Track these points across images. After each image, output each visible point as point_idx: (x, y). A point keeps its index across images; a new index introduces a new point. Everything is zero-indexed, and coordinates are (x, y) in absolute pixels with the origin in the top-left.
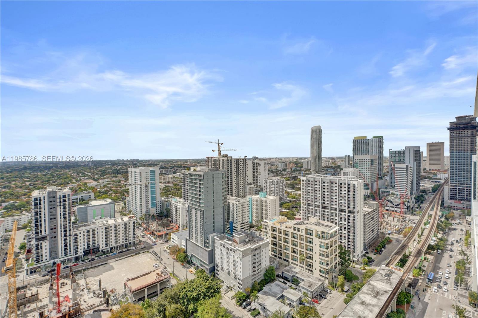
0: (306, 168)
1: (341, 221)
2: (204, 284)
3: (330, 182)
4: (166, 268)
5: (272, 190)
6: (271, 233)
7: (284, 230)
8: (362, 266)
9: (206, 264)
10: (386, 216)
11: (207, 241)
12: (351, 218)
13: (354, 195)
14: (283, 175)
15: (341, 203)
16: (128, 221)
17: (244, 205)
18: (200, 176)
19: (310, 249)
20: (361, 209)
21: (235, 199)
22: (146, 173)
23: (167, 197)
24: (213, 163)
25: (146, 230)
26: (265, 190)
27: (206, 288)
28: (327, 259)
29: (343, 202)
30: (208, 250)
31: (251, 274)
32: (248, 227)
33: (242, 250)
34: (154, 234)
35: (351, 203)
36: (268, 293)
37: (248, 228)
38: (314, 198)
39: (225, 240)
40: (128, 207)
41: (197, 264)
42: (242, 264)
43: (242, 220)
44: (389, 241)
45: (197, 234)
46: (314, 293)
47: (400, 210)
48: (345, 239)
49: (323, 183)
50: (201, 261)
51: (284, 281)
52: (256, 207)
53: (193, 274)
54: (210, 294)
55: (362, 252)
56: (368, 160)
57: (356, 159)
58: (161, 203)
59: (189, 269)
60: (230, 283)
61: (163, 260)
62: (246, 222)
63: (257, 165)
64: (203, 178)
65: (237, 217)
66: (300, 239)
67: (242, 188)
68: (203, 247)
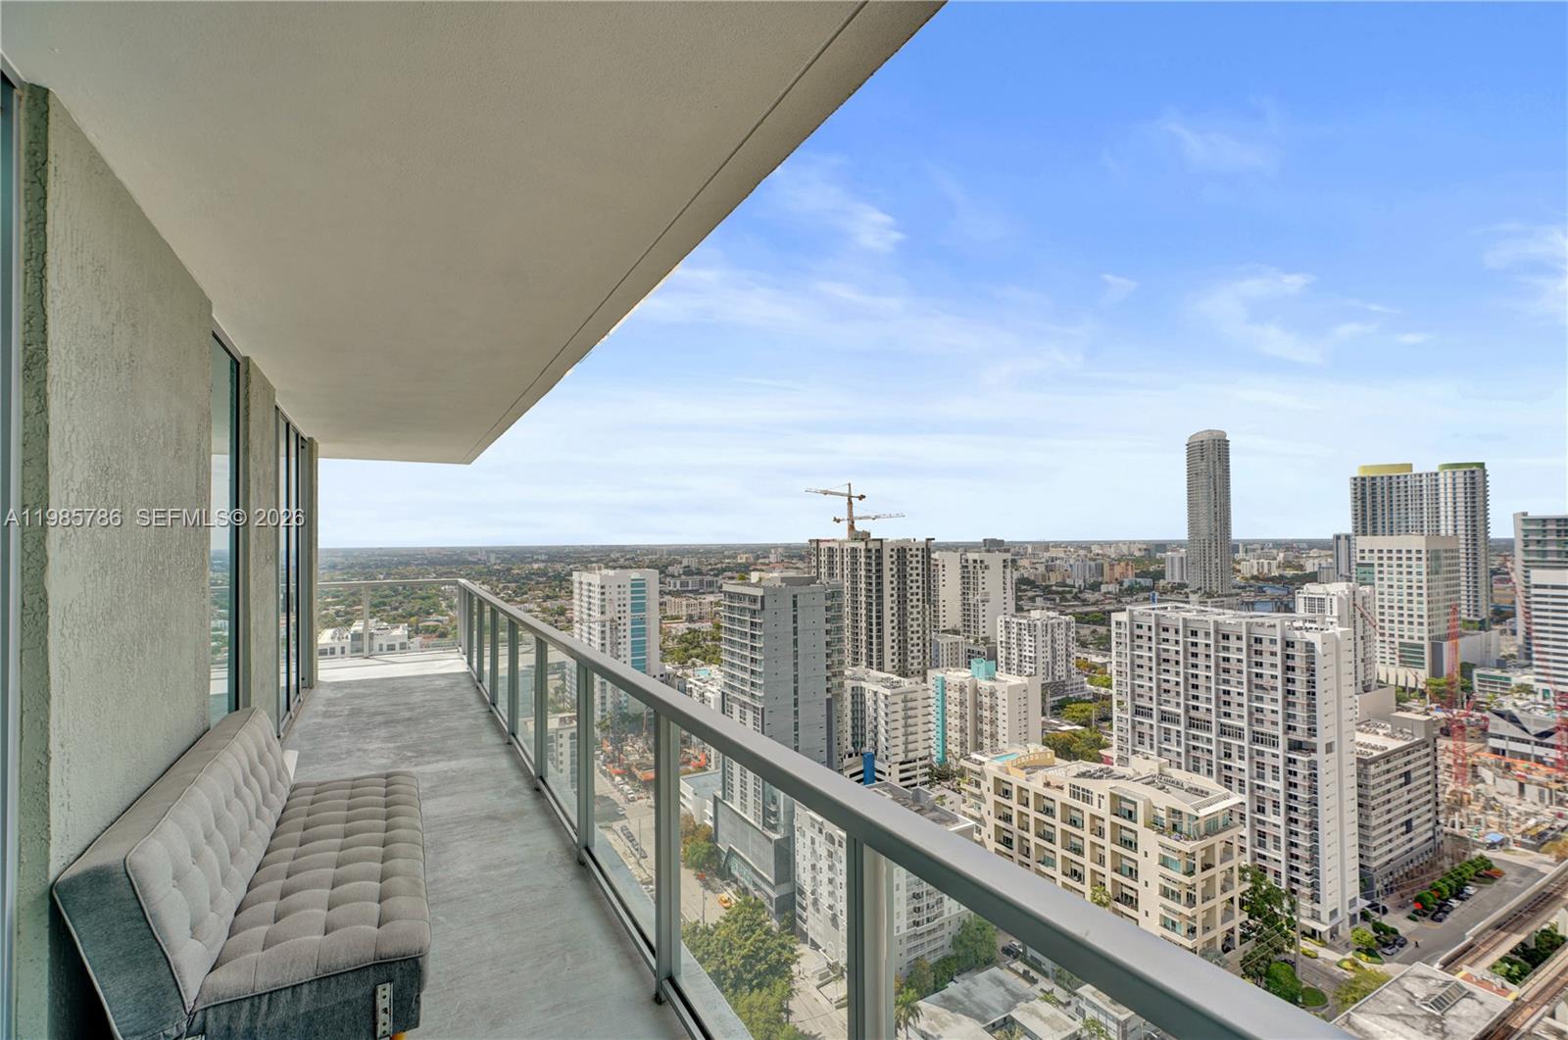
0: (1177, 579)
1: (1261, 776)
2: (741, 942)
3: (1217, 631)
5: (1027, 654)
6: (996, 802)
7: (1037, 795)
8: (1349, 955)
9: (769, 884)
10: (1485, 773)
11: (773, 809)
12: (1302, 771)
13: (1311, 683)
14: (1085, 602)
15: (1260, 710)
16: (557, 730)
17: (912, 700)
18: (754, 599)
19: (1131, 869)
20: (1346, 739)
21: (882, 680)
22: (619, 586)
23: (683, 664)
24: (822, 558)
25: (612, 762)
26: (1004, 655)
27: (743, 957)
28: (1188, 912)
29: (1267, 706)
30: (776, 837)
32: (926, 774)
34: (633, 777)
35: (1300, 712)
36: (960, 1002)
37: (927, 778)
38: (1159, 687)
41: (743, 880)
43: (906, 751)
44: (1486, 873)
45: (744, 784)
46: (1129, 1027)
47: (1554, 754)
48: (1277, 848)
49: (1189, 633)
50: (754, 871)
51: (1025, 972)
52: (957, 709)
54: (756, 977)
55: (1353, 902)
56: (1414, 555)
57: (1363, 551)
59: (721, 895)
60: (837, 956)
61: (646, 857)
62: (920, 759)
63: (975, 567)
64: (763, 608)
65: (887, 740)
66: (1092, 830)
67: (918, 645)
68: (760, 829)
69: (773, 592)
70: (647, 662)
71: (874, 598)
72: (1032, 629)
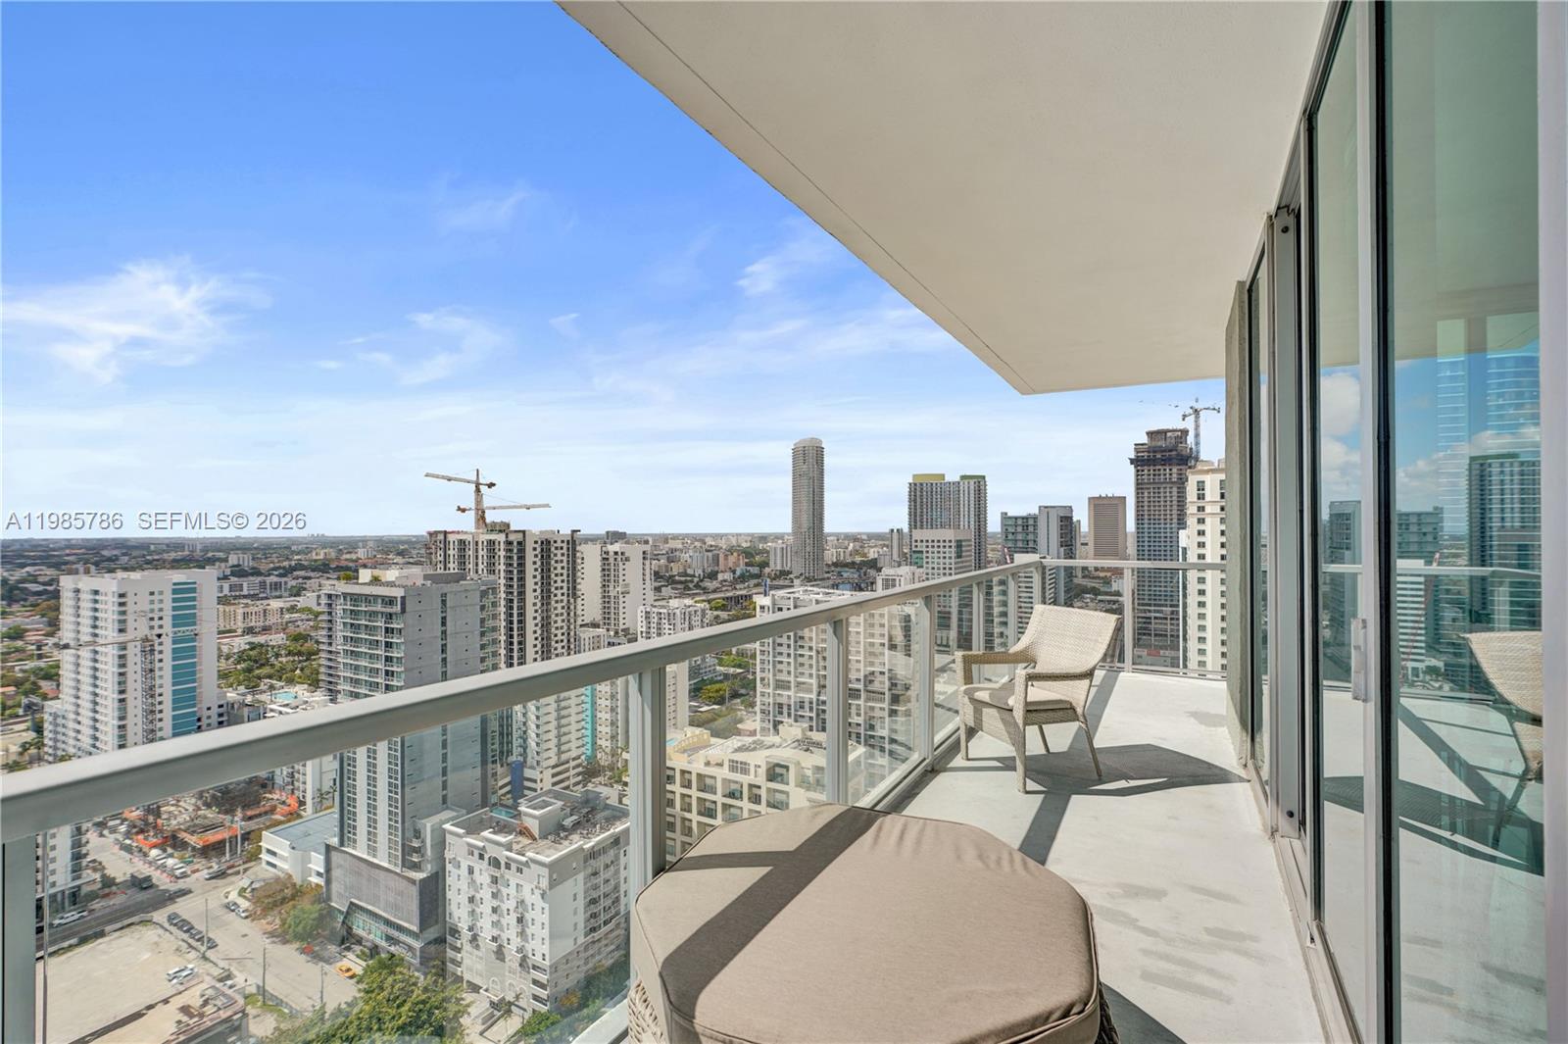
0: (779, 568)
1: (873, 729)
2: (393, 1012)
4: (229, 977)
7: (699, 775)
9: (409, 933)
11: (416, 844)
12: (901, 719)
13: (909, 648)
14: (705, 591)
18: (390, 601)
22: (152, 593)
23: (253, 688)
24: (451, 552)
25: (142, 831)
29: (878, 670)
30: (419, 876)
31: (581, 940)
32: (578, 774)
33: (547, 860)
34: (182, 845)
37: (580, 778)
38: (796, 662)
39: (486, 834)
40: (56, 740)
41: (371, 937)
42: (547, 911)
43: (560, 753)
45: (372, 823)
50: (388, 923)
52: (608, 703)
53: (355, 980)
56: (947, 544)
57: (916, 541)
58: (221, 715)
59: (339, 964)
60: (503, 990)
61: (216, 946)
62: (574, 759)
63: (616, 559)
64: (403, 611)
65: (538, 744)
66: (749, 798)
67: (562, 641)
68: (398, 871)
69: (414, 593)
70: (198, 691)
71: (515, 594)
72: (672, 617)
